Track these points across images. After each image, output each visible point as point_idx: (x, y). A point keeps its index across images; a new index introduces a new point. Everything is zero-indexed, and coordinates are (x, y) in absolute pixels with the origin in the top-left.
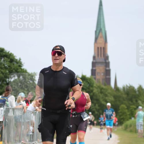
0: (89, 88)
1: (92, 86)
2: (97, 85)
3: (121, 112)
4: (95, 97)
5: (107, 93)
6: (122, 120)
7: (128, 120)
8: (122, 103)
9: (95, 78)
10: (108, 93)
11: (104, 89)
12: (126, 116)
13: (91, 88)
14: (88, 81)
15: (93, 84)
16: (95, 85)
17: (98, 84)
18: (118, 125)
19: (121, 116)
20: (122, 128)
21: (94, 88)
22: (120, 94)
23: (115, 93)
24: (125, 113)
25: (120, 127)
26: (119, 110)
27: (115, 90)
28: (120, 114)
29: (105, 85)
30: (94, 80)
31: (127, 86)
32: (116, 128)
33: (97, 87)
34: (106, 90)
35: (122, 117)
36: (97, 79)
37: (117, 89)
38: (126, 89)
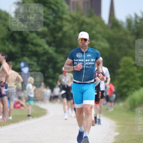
0: (54, 23)
1: (61, 18)
3: (123, 73)
4: (66, 42)
5: (94, 32)
6: (125, 90)
7: (137, 89)
8: (126, 54)
11: (87, 24)
12: (134, 80)
13: (59, 23)
14: (53, 6)
18: (116, 100)
19: (122, 80)
20: (124, 107)
21: (65, 23)
22: (121, 33)
23: (111, 32)
24: (132, 74)
25: (121, 104)
26: (119, 67)
27: (110, 25)
28: (122, 76)
31: (136, 16)
32: (111, 106)
35: (124, 83)
36: (71, 4)
37: (114, 22)
38: (133, 23)
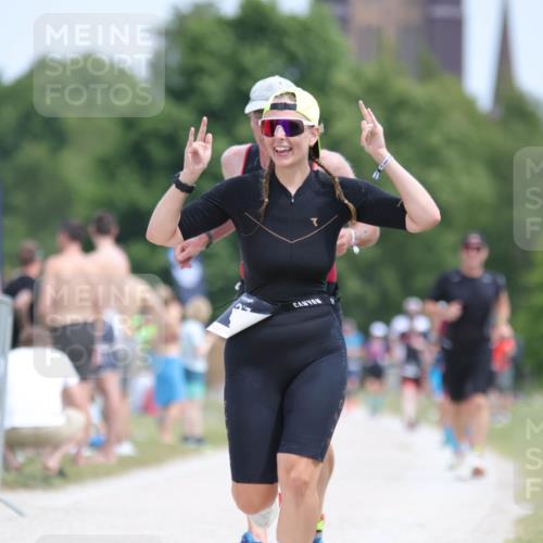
2: (357, 75)
5: (435, 139)
9: (344, 22)
10: (450, 141)
15: (329, 64)
16: (341, 77)
17: (370, 71)
29: (425, 74)
30: (335, 34)
33: (355, 88)
34: (433, 114)
